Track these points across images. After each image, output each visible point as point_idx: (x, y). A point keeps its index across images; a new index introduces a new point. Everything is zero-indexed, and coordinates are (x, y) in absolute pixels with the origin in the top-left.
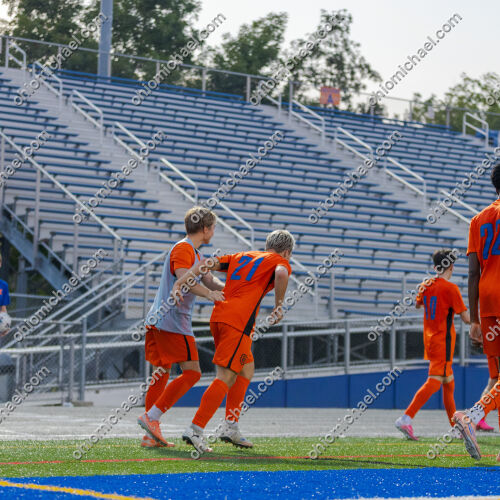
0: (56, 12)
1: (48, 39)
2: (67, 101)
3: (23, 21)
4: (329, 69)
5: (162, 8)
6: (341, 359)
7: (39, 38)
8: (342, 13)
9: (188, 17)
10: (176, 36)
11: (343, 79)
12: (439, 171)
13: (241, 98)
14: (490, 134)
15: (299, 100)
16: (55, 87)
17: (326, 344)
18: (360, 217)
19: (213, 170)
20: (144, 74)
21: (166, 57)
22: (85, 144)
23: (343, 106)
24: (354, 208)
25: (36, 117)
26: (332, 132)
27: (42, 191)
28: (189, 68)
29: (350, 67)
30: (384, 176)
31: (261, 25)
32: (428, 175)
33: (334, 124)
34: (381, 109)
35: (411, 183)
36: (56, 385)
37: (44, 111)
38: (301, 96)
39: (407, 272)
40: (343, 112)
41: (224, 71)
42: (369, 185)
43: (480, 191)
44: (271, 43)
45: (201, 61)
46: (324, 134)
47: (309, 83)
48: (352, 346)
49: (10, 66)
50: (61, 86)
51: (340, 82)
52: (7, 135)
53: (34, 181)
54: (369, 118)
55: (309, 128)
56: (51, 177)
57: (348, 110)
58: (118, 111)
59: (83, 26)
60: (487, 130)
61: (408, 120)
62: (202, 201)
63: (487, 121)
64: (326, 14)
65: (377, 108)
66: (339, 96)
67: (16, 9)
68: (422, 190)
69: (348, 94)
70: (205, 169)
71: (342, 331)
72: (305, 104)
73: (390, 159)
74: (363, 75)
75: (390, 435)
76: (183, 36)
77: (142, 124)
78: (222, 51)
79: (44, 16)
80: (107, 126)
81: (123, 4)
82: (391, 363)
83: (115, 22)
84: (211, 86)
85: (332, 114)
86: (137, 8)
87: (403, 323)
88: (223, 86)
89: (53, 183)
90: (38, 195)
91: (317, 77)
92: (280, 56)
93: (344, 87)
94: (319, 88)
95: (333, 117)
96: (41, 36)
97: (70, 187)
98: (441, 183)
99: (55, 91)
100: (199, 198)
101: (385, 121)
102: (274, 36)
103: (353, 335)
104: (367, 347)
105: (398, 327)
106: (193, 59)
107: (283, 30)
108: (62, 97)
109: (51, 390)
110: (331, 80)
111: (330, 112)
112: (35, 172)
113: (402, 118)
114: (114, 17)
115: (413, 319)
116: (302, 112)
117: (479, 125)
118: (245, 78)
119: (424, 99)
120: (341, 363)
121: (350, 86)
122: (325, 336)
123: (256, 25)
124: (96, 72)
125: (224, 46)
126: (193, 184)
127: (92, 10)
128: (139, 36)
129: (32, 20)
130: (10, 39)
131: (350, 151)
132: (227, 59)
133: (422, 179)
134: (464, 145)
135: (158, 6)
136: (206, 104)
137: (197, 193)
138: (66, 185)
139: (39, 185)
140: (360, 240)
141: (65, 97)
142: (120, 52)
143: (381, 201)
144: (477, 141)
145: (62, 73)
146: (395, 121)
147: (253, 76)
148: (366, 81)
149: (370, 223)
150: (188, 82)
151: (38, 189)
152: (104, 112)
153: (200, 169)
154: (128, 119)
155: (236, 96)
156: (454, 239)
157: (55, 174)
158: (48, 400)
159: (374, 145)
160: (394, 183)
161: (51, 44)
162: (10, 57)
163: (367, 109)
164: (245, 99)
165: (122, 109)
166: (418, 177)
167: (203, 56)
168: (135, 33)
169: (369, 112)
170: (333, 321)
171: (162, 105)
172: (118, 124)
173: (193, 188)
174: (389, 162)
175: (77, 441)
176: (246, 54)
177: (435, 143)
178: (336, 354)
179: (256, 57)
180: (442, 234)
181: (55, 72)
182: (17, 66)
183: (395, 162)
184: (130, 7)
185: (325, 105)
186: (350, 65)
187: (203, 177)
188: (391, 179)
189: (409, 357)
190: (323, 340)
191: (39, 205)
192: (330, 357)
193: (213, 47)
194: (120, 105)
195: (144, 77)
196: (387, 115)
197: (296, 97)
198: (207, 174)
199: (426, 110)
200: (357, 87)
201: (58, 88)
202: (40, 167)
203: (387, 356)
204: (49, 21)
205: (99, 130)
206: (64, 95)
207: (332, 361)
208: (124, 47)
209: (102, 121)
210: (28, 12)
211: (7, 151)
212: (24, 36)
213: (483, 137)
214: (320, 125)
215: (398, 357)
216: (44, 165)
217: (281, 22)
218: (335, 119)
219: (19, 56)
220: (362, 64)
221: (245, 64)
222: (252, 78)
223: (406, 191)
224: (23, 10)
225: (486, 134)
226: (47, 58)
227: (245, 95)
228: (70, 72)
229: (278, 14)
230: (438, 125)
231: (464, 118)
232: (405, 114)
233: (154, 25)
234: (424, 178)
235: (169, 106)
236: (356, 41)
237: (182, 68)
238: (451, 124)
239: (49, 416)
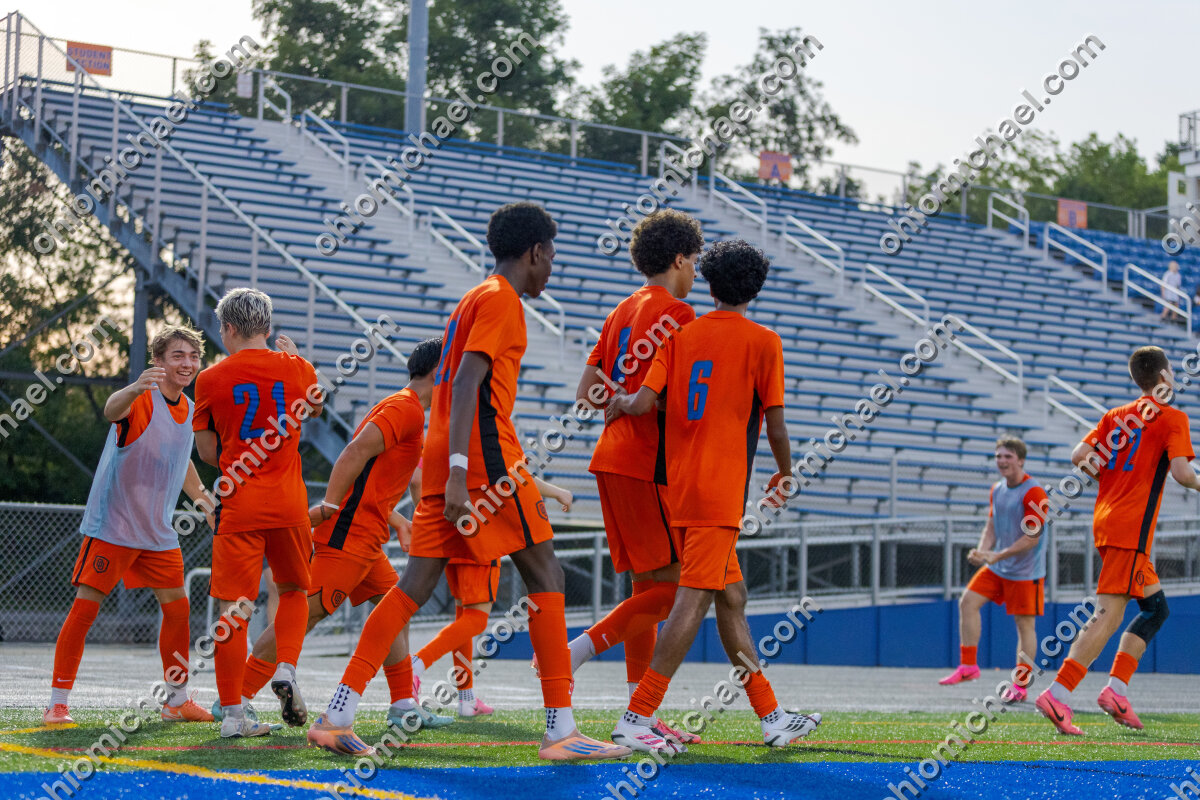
0: (338, 31)
1: (326, 74)
2: (356, 174)
3: (287, 46)
4: (773, 122)
5: (506, 26)
6: (793, 585)
7: (309, 73)
8: (793, 34)
9: (547, 41)
10: (528, 69)
11: (795, 139)
12: (949, 286)
13: (633, 168)
14: (1031, 228)
15: (725, 172)
16: (338, 152)
17: (769, 562)
18: (823, 359)
19: (588, 284)
20: (479, 130)
21: (513, 103)
22: (385, 242)
23: (795, 183)
24: (813, 346)
25: (307, 198)
26: (779, 223)
27: (317, 316)
28: (549, 122)
29: (807, 120)
30: (862, 294)
31: (665, 53)
32: (932, 294)
33: (782, 211)
34: (857, 188)
35: (905, 305)
36: (340, 624)
37: (320, 189)
38: (728, 166)
39: (898, 449)
40: (796, 193)
41: (606, 126)
42: (838, 309)
43: (1016, 320)
44: (680, 81)
45: (569, 111)
46: (766, 226)
47: (741, 145)
48: (810, 565)
49: (266, 117)
50: (347, 149)
51: (790, 144)
52: (262, 227)
53: (305, 300)
54: (838, 201)
55: (742, 217)
56: (332, 294)
57: (804, 189)
58: (437, 190)
59: (381, 54)
60: (1027, 220)
61: (899, 205)
62: (572, 333)
63: (1025, 206)
64: (768, 34)
65: (851, 185)
66: (789, 166)
67: (274, 27)
68: (922, 318)
69: (803, 162)
70: (575, 283)
71: (794, 541)
72: (735, 178)
73: (871, 267)
74: (827, 133)
75: (870, 707)
76: (540, 70)
77: (475, 210)
78: (602, 95)
79: (318, 39)
80: (419, 213)
81: (444, 19)
82: (872, 593)
83: (431, 48)
84: (585, 151)
85: (779, 195)
86: (466, 25)
87: (891, 529)
88: (604, 149)
89: (334, 304)
90: (312, 322)
91: (755, 135)
92: (695, 102)
93: (797, 152)
94: (757, 153)
95: (779, 199)
96: (315, 69)
97: (362, 310)
98: (953, 306)
99: (338, 157)
100: (567, 328)
101: (863, 207)
102: (684, 70)
103: (812, 549)
104: (834, 568)
105: (884, 537)
106: (556, 107)
107: (698, 61)
108: (348, 168)
109: (332, 632)
110: (776, 140)
111: (774, 191)
112: (305, 285)
113: (889, 202)
114: (430, 39)
115: (908, 523)
116: (731, 191)
117: (1015, 214)
118: (639, 138)
119: (926, 170)
120: (793, 593)
121: (807, 150)
122: (768, 550)
123: (656, 52)
124: (401, 127)
125: (605, 86)
126: (557, 305)
127: (396, 28)
128: (470, 70)
129: (300, 43)
130: (265, 75)
131: (807, 254)
132: (610, 107)
133: (922, 300)
134: (990, 246)
135: (499, 23)
136: (577, 178)
137: (563, 320)
138: (356, 306)
139: (312, 307)
140: (823, 396)
141: (353, 168)
142: (440, 95)
143: (857, 334)
144: (1010, 240)
145: (348, 128)
146: (880, 206)
147: (652, 134)
148: (833, 142)
149: (839, 369)
150: (549, 144)
151: (311, 314)
152: (415, 192)
153: (567, 282)
154: (453, 202)
155: (626, 166)
156: (973, 397)
157: (338, 290)
158: (328, 647)
159: (845, 246)
160: (877, 306)
161: (330, 84)
162: (265, 103)
163: (833, 187)
164: (639, 171)
165: (444, 186)
166: (917, 296)
167: (573, 102)
168: (465, 65)
169: (837, 191)
170: (780, 526)
171: (508, 181)
172: (437, 210)
173: (556, 312)
174: (869, 271)
175: (373, 712)
176: (642, 100)
177: (942, 242)
178: (785, 578)
179: (657, 104)
180: (953, 388)
181: (336, 126)
182: (277, 118)
183: (879, 272)
184: (457, 24)
185: (767, 181)
186: (806, 116)
187: (573, 295)
188: (872, 299)
189: (901, 584)
190: (763, 555)
191: (313, 338)
192: (775, 582)
193: (589, 88)
194: (439, 180)
195: (478, 135)
196: (866, 196)
197: (721, 167)
198: (580, 290)
199: (928, 188)
200: (818, 152)
201: (342, 153)
202: (313, 278)
203: (866, 581)
204: (327, 46)
205: (407, 218)
206: (352, 163)
207: (778, 589)
208: (446, 87)
209: (412, 205)
210: (293, 32)
211: (261, 253)
212: (287, 70)
213: (1020, 233)
214: (758, 212)
215: (883, 584)
216: (320, 274)
217: (695, 48)
218: (783, 203)
219: (280, 102)
220: (827, 115)
221: (640, 114)
222: (650, 138)
223: (898, 319)
224: (286, 28)
225: (1025, 228)
226: (324, 106)
227: (638, 164)
228: (360, 126)
229: (692, 35)
230: (949, 213)
231: (990, 203)
232: (895, 196)
233: (494, 52)
234: (926, 298)
235: (518, 182)
236: (817, 78)
237: (538, 121)
238: (969, 211)
239: (330, 673)
